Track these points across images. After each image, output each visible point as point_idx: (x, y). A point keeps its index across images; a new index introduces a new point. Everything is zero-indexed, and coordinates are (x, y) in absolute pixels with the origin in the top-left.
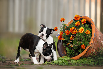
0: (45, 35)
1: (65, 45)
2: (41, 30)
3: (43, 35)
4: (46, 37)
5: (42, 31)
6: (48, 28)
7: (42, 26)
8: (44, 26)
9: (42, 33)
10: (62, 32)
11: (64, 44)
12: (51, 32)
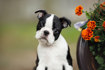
0: (51, 32)
1: (93, 50)
2: (39, 23)
3: (46, 33)
4: (54, 37)
5: (44, 25)
6: (55, 16)
7: (40, 15)
8: (45, 15)
9: (43, 29)
10: (94, 23)
11: (91, 48)
12: (62, 24)
